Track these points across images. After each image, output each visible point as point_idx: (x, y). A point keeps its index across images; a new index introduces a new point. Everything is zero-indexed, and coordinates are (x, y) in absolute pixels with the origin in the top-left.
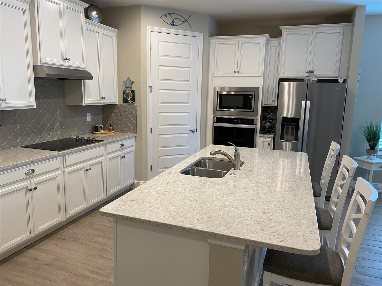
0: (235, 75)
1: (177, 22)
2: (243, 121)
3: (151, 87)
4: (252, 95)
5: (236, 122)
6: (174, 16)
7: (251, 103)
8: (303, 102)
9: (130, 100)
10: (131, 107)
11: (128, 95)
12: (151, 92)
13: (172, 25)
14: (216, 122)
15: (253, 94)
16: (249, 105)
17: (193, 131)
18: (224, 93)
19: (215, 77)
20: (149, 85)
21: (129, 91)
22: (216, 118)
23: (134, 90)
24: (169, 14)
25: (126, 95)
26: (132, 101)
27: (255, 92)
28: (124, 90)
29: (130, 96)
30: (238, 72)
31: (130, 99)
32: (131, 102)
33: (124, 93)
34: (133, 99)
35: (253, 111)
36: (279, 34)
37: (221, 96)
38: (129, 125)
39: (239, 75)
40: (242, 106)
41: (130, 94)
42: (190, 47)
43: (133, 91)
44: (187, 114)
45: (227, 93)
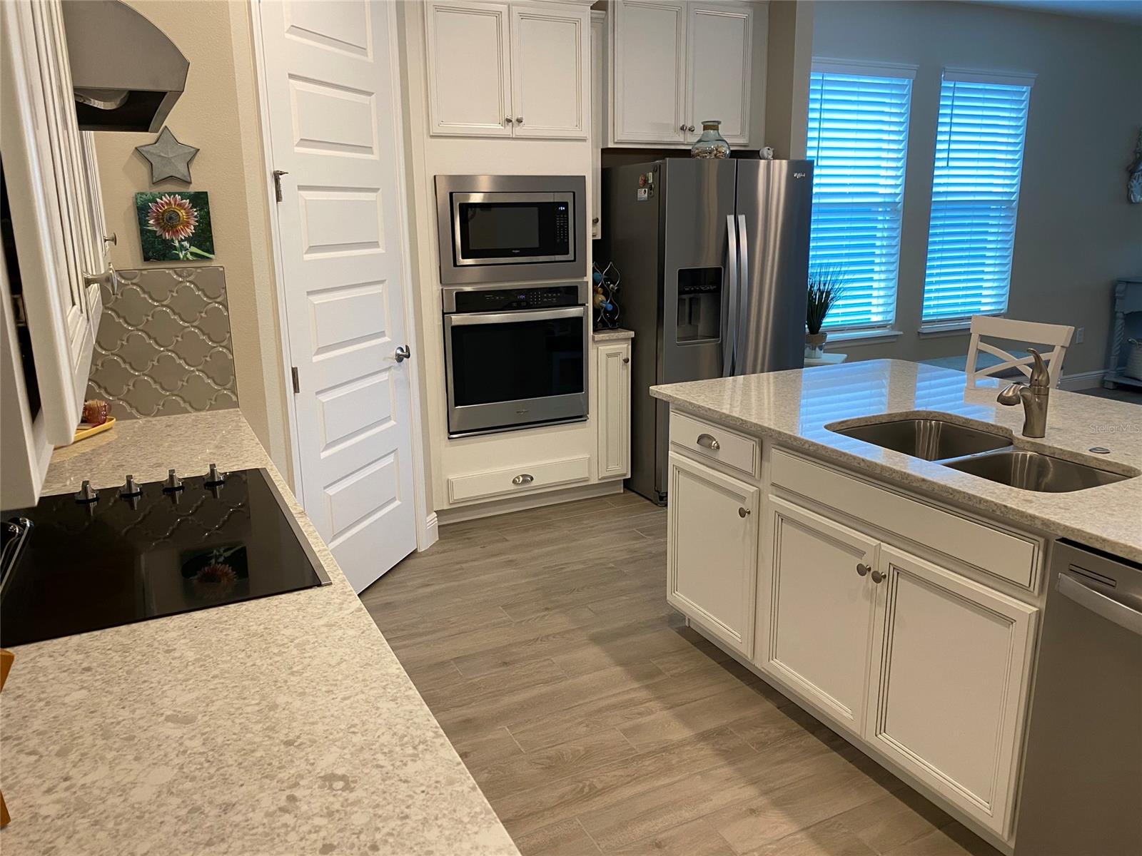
0: (507, 131)
2: (546, 298)
4: (565, 204)
5: (524, 304)
7: (564, 230)
8: (731, 219)
9: (186, 244)
10: (191, 282)
11: (169, 221)
14: (455, 310)
15: (568, 198)
16: (558, 240)
18: (476, 198)
19: (432, 137)
21: (178, 197)
22: (456, 293)
23: (206, 193)
25: (157, 220)
26: (199, 248)
27: (574, 193)
28: (142, 194)
29: (187, 224)
30: (520, 121)
31: (186, 239)
32: (192, 254)
33: (142, 210)
34: (204, 238)
35: (573, 259)
37: (466, 208)
38: (193, 371)
39: (519, 131)
40: (536, 245)
41: (182, 213)
43: (200, 200)
44: (379, 288)
45: (484, 199)
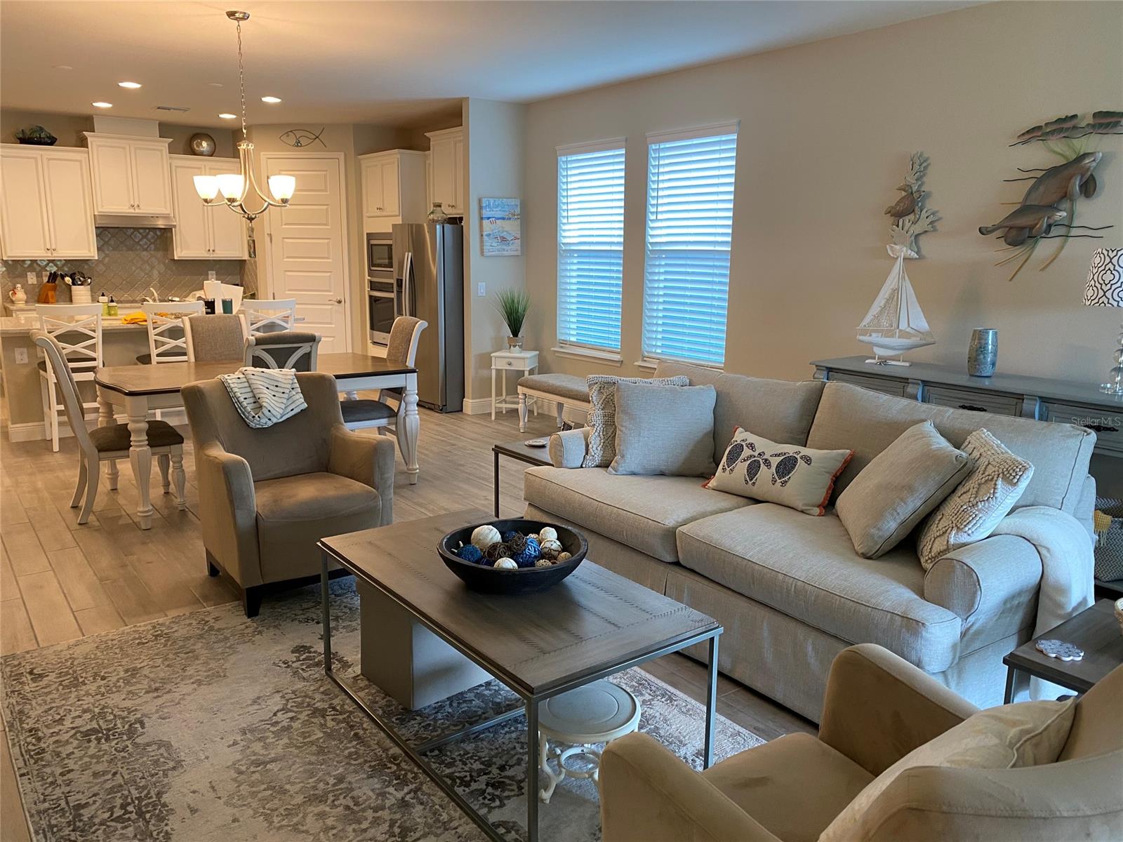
1: (304, 141)
3: (270, 235)
6: (298, 134)
8: (407, 253)
12: (271, 242)
13: (298, 146)
17: (340, 302)
20: (267, 231)
24: (291, 131)
36: (424, 146)
42: (325, 175)
44: (329, 274)
